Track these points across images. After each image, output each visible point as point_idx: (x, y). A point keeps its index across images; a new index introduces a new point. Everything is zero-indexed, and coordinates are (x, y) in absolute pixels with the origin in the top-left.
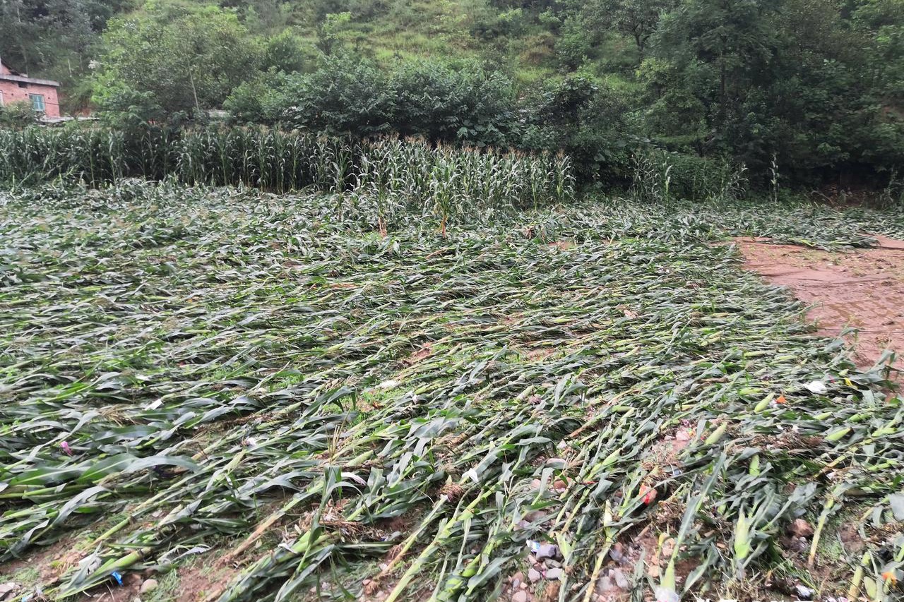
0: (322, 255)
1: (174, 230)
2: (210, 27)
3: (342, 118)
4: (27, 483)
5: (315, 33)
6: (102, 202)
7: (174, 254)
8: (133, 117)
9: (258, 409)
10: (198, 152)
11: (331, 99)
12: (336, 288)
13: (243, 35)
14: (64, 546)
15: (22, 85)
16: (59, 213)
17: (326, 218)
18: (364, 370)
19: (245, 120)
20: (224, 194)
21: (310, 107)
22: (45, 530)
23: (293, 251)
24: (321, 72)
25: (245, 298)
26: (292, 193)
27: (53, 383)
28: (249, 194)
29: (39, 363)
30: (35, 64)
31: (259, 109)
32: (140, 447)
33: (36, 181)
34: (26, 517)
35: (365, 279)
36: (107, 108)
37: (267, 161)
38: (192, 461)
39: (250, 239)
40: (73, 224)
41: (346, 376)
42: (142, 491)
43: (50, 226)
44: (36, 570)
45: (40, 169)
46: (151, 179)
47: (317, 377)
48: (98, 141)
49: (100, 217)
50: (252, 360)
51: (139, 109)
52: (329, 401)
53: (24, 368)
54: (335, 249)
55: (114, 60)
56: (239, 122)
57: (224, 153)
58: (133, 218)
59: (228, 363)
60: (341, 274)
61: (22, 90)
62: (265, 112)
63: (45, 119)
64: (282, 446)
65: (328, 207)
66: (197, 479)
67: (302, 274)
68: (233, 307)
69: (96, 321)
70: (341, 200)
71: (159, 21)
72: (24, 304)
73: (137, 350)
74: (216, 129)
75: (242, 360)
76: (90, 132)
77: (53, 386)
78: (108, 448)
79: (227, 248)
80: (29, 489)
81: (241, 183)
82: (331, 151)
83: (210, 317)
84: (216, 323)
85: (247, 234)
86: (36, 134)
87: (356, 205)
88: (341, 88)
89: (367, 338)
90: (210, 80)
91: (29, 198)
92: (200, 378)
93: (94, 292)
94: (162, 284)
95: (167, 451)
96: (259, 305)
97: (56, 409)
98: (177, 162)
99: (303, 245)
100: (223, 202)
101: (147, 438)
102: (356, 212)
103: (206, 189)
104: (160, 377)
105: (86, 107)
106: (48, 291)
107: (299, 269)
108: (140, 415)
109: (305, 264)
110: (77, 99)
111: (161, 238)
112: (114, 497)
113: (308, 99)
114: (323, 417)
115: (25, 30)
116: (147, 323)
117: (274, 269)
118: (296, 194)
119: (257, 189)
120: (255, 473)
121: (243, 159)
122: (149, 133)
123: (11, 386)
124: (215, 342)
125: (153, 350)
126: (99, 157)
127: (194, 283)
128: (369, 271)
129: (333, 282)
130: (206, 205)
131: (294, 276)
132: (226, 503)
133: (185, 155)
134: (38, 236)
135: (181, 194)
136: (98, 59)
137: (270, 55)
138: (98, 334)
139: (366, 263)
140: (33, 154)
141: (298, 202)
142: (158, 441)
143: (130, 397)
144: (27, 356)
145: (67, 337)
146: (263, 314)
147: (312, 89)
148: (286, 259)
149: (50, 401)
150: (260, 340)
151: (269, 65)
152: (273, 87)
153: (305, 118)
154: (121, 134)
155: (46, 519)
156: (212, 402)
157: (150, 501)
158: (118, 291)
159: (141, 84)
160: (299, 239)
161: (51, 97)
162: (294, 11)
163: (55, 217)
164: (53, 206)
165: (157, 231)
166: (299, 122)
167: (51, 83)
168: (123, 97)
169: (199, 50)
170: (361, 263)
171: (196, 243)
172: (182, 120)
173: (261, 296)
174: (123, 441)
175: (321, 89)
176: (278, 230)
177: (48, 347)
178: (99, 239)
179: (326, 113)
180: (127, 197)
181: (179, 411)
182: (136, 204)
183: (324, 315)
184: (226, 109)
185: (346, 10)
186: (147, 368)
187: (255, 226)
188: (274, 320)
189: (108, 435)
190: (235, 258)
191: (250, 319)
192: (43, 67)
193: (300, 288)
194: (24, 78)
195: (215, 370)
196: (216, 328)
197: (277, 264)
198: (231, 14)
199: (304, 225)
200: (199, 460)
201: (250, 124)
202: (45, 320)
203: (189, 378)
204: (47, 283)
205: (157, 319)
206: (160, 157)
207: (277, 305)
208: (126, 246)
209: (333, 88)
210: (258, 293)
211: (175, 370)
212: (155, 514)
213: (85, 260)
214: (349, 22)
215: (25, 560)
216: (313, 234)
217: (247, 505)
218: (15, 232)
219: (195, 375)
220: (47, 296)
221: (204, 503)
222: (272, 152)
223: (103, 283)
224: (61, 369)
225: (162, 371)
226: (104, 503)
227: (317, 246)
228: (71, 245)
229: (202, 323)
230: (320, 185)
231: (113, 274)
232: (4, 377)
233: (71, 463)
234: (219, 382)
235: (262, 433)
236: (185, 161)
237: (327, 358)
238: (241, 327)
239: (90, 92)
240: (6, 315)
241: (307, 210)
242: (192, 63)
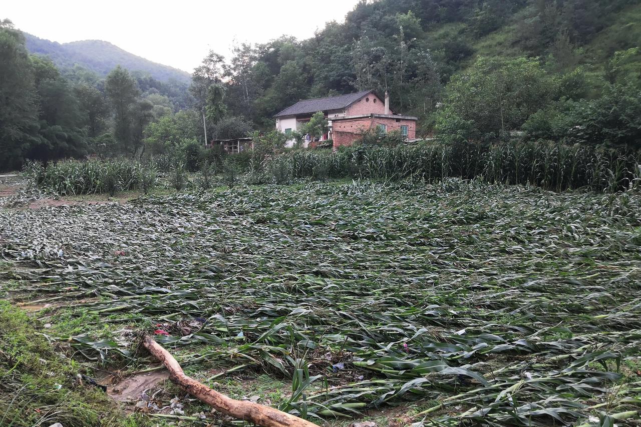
0: (592, 241)
1: (479, 213)
2: (520, 72)
3: (620, 133)
4: (385, 364)
5: (603, 67)
6: (434, 192)
7: (478, 230)
8: (460, 137)
9: (534, 352)
10: (500, 160)
11: (612, 118)
12: (603, 269)
13: (543, 76)
14: (402, 410)
15: (398, 120)
16: (408, 198)
17: (597, 212)
18: (626, 341)
19: (537, 137)
20: (515, 190)
21: (592, 125)
22: (392, 396)
23: (567, 236)
24: (606, 97)
25: (527, 267)
26: (568, 192)
27: (399, 305)
28: (534, 191)
29: (393, 290)
30: (406, 107)
31: (549, 129)
32: (450, 359)
33: (398, 178)
34: (382, 385)
35: (632, 265)
36: (443, 132)
37: (551, 167)
38: (483, 377)
39: (533, 224)
40: (416, 206)
41: (611, 342)
42: (449, 389)
43: (403, 206)
44: (386, 419)
45: (400, 171)
46: (465, 178)
47: (583, 337)
48: (436, 153)
49: (432, 202)
50: (531, 314)
51: (464, 132)
52: (595, 360)
53: (384, 292)
54: (604, 238)
55: (451, 101)
56: (532, 139)
57: (519, 161)
58: (452, 204)
59: (512, 313)
60: (608, 258)
61: (397, 123)
62: (554, 131)
63: (407, 140)
64: (552, 385)
65: (599, 204)
66: (487, 392)
67: (573, 254)
68: (517, 273)
69: (426, 270)
70: (612, 200)
71: (484, 73)
72: (387, 253)
73: (452, 292)
74: (514, 144)
75: (523, 313)
76: (432, 147)
77: (399, 307)
78: (430, 354)
79: (515, 230)
80: (385, 368)
81: (528, 183)
82: (607, 160)
83: (500, 277)
84: (504, 282)
85: (530, 220)
86: (401, 150)
87: (625, 204)
88: (623, 109)
89: (632, 315)
90: (514, 110)
91: (393, 188)
92: (491, 320)
93: (426, 250)
94: (469, 250)
95: (467, 366)
96: (537, 274)
97: (400, 321)
98: (484, 167)
99: (576, 232)
100: (514, 196)
101: (455, 354)
102: (625, 209)
103: (503, 186)
104: (464, 313)
105: (431, 132)
106: (400, 246)
107: (571, 250)
108: (450, 337)
109: (576, 247)
110: (426, 127)
111: (470, 218)
112: (432, 388)
113: (591, 120)
114: (587, 371)
115: (403, 88)
116: (458, 275)
117: (551, 248)
118: (571, 192)
119: (540, 188)
120: (531, 400)
121: (532, 166)
122: (468, 147)
123: (377, 301)
124: (503, 296)
125: (460, 294)
126: (435, 164)
127: (490, 252)
128: (634, 259)
129: (600, 264)
130: (502, 198)
131: (567, 255)
132: (507, 415)
133: (490, 162)
134: (396, 212)
135: (484, 189)
136: (442, 101)
137: (563, 88)
138: (427, 278)
139: (632, 252)
140: (398, 161)
141: (573, 199)
142: (462, 357)
143: (444, 323)
144: (386, 285)
145: (409, 277)
146: (541, 281)
147: (596, 111)
148: (561, 242)
149: (397, 316)
150: (536, 300)
151: (559, 96)
152: (562, 111)
153: (587, 134)
154: (450, 148)
155: (393, 390)
156: (500, 338)
157: (453, 397)
158: (440, 251)
159: (467, 115)
160: (573, 227)
161: (412, 126)
162: (586, 53)
163: (406, 201)
164: (405, 194)
165: (467, 213)
166: (581, 137)
167: (413, 118)
168: (455, 124)
169: (509, 89)
170: (627, 251)
171: (493, 224)
172: (491, 139)
173: (539, 267)
174: (440, 352)
175: (604, 111)
176: (556, 219)
177: (397, 281)
178: (431, 216)
179: (606, 130)
180: (450, 190)
181: (477, 340)
182: (454, 195)
183: (591, 290)
184: (523, 130)
185: (634, 46)
186: (456, 306)
187: (537, 215)
188: (548, 286)
189: (431, 345)
190: (521, 237)
191: (531, 283)
192: (410, 109)
193: (571, 265)
194: (400, 116)
195: (502, 316)
196: (504, 286)
197: (553, 245)
198: (535, 62)
199: (578, 217)
200: (489, 378)
201: (540, 140)
202: (396, 264)
203: (483, 318)
204: (399, 241)
205: (464, 273)
206: (473, 164)
207: (552, 276)
208: (447, 222)
209: (615, 110)
210: (537, 265)
211: (474, 310)
212: (457, 408)
213: (421, 229)
214: (636, 55)
215: (381, 411)
216: (584, 224)
217: (524, 423)
218: (385, 208)
219: (487, 317)
220: (399, 249)
221: (492, 411)
222: (555, 161)
223: (432, 245)
224: (405, 296)
225: (466, 310)
226: (426, 390)
227: (588, 234)
228: (414, 219)
229: (494, 281)
230: (593, 187)
231: (438, 239)
232: (374, 295)
233: (408, 358)
234: (505, 325)
235: (538, 371)
236: (490, 166)
237: (592, 323)
238: (522, 288)
239: (434, 122)
240: (377, 258)
241: (581, 205)
242: (502, 99)
